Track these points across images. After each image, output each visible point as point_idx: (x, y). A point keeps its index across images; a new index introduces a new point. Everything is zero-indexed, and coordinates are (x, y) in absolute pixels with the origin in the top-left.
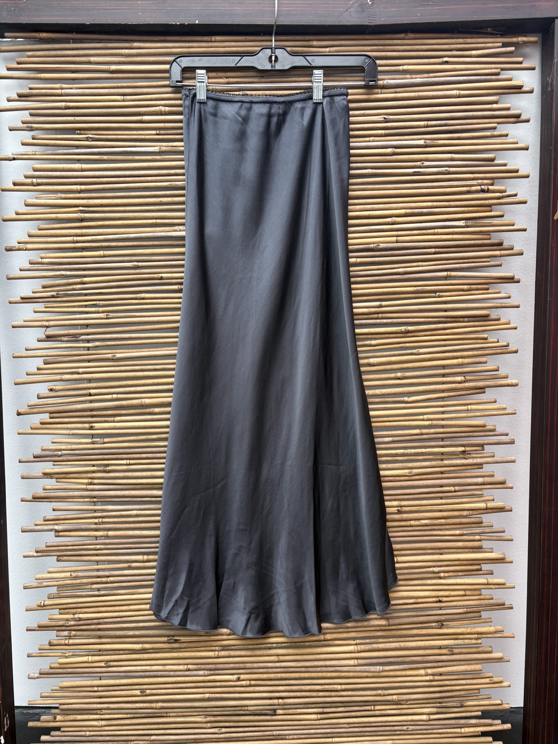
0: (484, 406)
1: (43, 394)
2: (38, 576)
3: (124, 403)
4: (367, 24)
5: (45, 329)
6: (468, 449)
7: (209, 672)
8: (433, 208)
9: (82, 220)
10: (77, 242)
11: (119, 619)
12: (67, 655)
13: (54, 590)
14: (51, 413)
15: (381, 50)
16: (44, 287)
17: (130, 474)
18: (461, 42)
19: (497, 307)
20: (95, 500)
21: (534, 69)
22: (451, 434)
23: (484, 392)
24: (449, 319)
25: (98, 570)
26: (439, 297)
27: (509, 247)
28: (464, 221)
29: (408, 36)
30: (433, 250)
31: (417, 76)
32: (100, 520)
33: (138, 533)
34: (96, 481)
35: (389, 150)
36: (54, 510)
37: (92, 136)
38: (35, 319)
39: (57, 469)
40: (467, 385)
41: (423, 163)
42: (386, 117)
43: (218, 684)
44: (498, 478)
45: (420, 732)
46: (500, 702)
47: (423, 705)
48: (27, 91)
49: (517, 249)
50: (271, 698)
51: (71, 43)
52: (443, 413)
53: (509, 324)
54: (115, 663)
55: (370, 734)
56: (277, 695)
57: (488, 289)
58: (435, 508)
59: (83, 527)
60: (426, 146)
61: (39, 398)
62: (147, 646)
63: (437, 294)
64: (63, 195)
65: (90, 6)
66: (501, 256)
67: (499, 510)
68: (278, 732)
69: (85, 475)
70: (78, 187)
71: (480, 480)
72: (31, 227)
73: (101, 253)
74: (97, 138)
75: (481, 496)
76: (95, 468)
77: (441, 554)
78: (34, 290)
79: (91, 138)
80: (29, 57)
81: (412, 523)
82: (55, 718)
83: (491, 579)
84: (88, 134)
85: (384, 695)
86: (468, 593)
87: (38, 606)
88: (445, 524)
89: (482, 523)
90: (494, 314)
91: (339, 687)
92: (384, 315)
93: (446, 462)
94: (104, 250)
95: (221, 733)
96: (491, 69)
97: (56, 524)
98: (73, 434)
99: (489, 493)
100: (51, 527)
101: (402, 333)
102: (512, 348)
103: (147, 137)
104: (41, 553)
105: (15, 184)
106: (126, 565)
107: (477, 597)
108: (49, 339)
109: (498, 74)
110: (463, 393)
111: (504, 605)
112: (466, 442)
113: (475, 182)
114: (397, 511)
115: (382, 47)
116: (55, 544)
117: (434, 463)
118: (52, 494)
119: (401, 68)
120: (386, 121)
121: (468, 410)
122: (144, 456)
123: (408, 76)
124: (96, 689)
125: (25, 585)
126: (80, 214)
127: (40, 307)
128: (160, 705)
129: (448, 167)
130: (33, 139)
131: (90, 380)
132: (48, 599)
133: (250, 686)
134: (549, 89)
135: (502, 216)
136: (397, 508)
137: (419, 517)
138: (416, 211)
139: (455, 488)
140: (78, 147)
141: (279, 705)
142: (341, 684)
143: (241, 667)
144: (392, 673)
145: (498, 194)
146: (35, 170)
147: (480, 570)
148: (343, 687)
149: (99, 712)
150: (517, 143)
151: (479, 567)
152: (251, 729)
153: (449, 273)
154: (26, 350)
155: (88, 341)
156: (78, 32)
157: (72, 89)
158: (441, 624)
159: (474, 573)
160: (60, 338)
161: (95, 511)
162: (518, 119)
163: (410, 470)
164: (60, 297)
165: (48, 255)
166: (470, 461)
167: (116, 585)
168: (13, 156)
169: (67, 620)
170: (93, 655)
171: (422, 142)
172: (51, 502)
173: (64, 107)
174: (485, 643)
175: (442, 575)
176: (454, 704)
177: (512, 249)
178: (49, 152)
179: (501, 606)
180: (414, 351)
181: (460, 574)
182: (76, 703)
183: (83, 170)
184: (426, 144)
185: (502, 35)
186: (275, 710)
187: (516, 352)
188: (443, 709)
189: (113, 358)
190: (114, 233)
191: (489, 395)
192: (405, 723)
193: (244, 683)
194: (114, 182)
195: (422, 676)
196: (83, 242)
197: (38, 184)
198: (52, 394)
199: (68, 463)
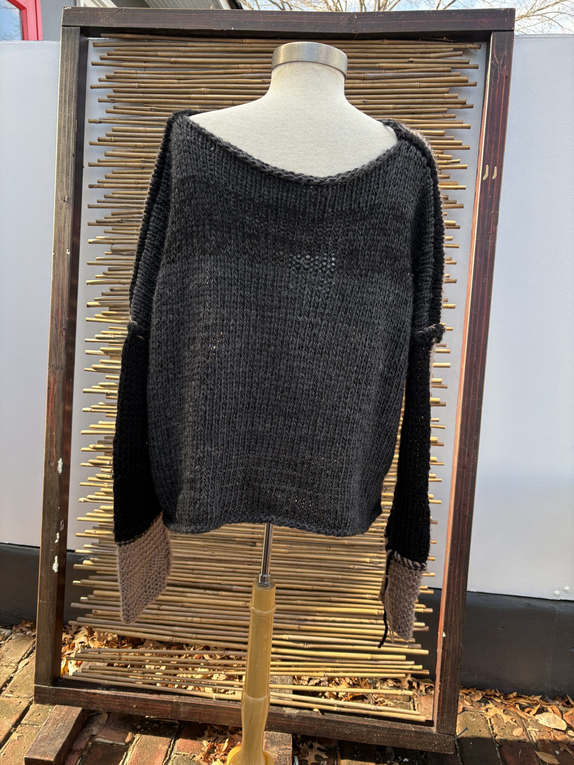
1: (106, 292)
2: (91, 426)
4: (353, 33)
5: (111, 245)
9: (143, 168)
10: (139, 183)
12: (108, 486)
13: (101, 438)
14: (110, 307)
16: (113, 215)
18: (423, 47)
21: (477, 68)
27: (453, 201)
29: (384, 42)
31: (389, 71)
36: (107, 378)
38: (105, 238)
42: (365, 100)
48: (112, 74)
49: (459, 203)
51: (146, 41)
53: (451, 260)
61: (103, 294)
64: (131, 150)
70: (142, 144)
72: (108, 171)
74: (158, 109)
78: (106, 217)
79: (153, 109)
80: (116, 50)
84: (152, 106)
87: (91, 448)
96: (444, 67)
102: (451, 278)
104: (96, 409)
105: (99, 140)
108: (113, 253)
109: (449, 71)
115: (364, 50)
116: (105, 404)
118: (106, 367)
119: (378, 65)
120: (365, 103)
123: (383, 71)
126: (142, 163)
127: (109, 229)
130: (114, 108)
132: (99, 444)
135: (449, 178)
140: (144, 115)
145: (445, 161)
146: (114, 131)
150: (462, 124)
154: (98, 259)
156: (150, 34)
157: (143, 74)
160: (121, 253)
162: (464, 105)
164: (124, 223)
165: (117, 192)
168: (99, 120)
172: (105, 373)
173: (137, 86)
177: (455, 203)
178: (125, 118)
183: (146, 132)
185: (454, 43)
196: (143, 184)
197: (115, 141)
198: (112, 293)
199: (119, 345)
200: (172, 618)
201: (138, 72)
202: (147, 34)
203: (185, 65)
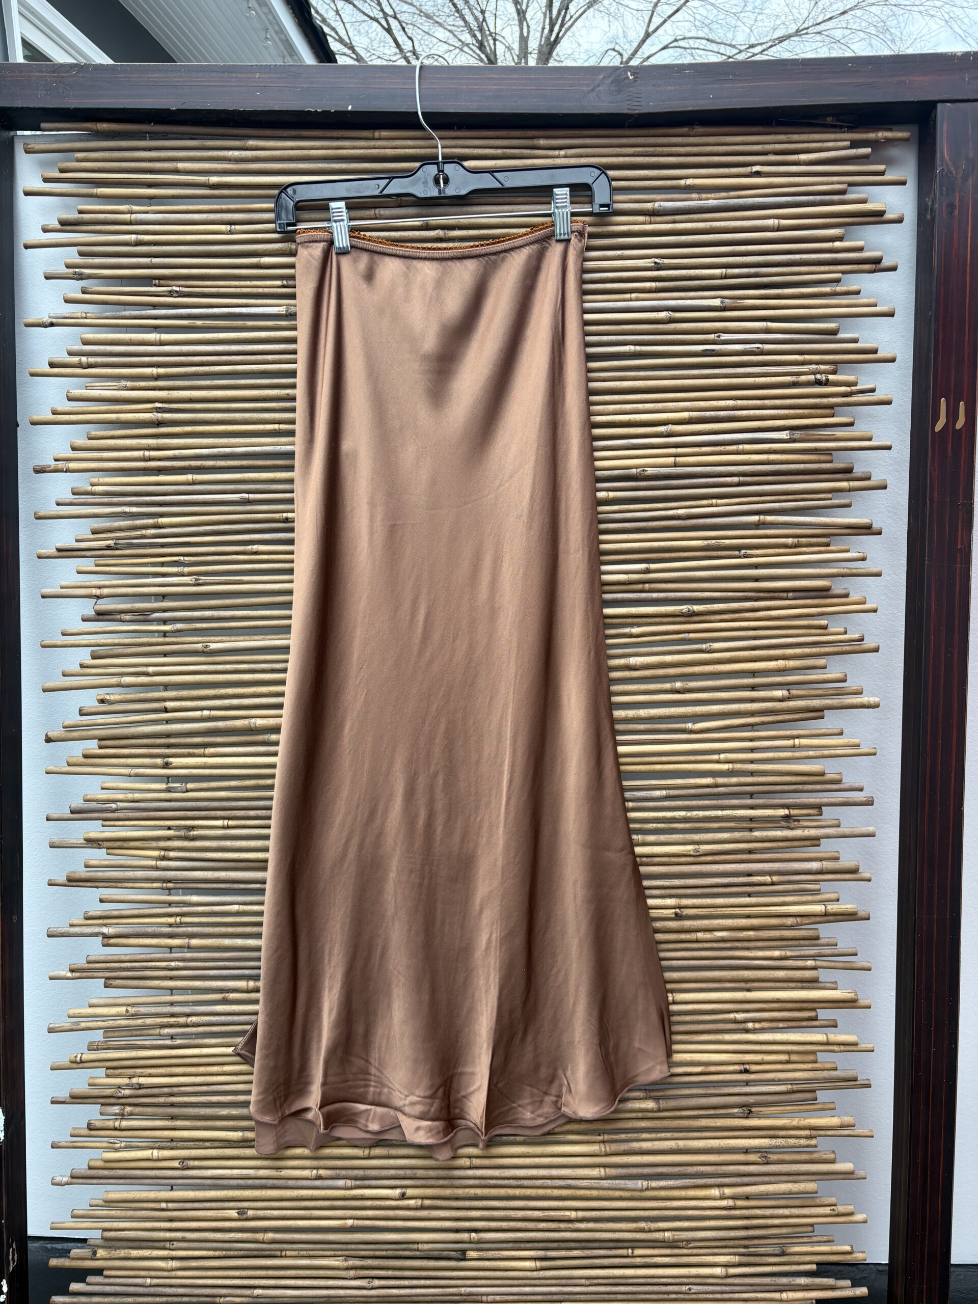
0: (821, 740)
1: (90, 707)
2: (72, 1012)
3: (221, 724)
4: (626, 111)
5: (94, 601)
6: (794, 812)
7: (354, 1183)
8: (736, 410)
9: (159, 424)
10: (150, 459)
11: (205, 1088)
12: (118, 1146)
13: (98, 1036)
14: (101, 739)
15: (649, 153)
16: (94, 532)
17: (228, 843)
18: (782, 141)
19: (843, 576)
20: (170, 885)
21: (903, 183)
22: (766, 787)
23: (822, 717)
24: (762, 594)
25: (172, 1004)
26: (746, 556)
27: (863, 476)
28: (788, 432)
29: (695, 130)
30: (736, 479)
31: (709, 196)
32: (178, 919)
33: (239, 942)
34: (172, 854)
35: (663, 315)
36: (102, 901)
37: (178, 289)
38: (79, 584)
39: (109, 833)
40: (792, 704)
41: (719, 337)
42: (657, 260)
43: (369, 1203)
44: (846, 862)
45: (711, 1296)
46: (848, 1248)
47: (716, 1251)
48: (74, 216)
49: (875, 480)
50: (457, 1231)
51: (148, 139)
52: (752, 750)
53: (865, 603)
54: (196, 1163)
55: (625, 1297)
56: (467, 1224)
57: (828, 545)
58: (738, 911)
59: (150, 930)
60: (724, 309)
61: (82, 713)
63: (743, 552)
64: (129, 384)
65: (178, 81)
66: (850, 490)
67: (846, 917)
68: (468, 1290)
69: (154, 844)
70: (154, 371)
71: (815, 865)
72: (78, 435)
73: (189, 477)
74: (187, 292)
75: (817, 892)
76: (170, 833)
77: (749, 990)
78: (78, 538)
79: (177, 292)
80: (78, 160)
81: (700, 935)
82: (95, 1253)
83: (833, 1035)
84: (172, 286)
85: (650, 1231)
86: (794, 1058)
87: (72, 1062)
88: (756, 938)
89: (818, 938)
90: (838, 587)
91: (573, 1214)
92: (653, 586)
93: (757, 834)
94: (193, 474)
95: (373, 1288)
96: (832, 183)
97: (105, 925)
98: (137, 775)
99: (829, 889)
100: (97, 930)
101: (682, 615)
102: (869, 643)
103: (267, 290)
104: (79, 972)
105: (52, 365)
106: (219, 996)
107: (810, 1066)
108: (100, 617)
109: (843, 192)
110: (787, 717)
111: (855, 1080)
112: (791, 800)
113: (805, 368)
114: (673, 916)
115: (651, 149)
116: (102, 958)
117: (737, 835)
118: (100, 875)
119: (682, 182)
120: (659, 268)
121: (794, 746)
122: (252, 813)
123: (694, 196)
124: (164, 1205)
125: (51, 1026)
126: (155, 414)
127: (88, 564)
128: (270, 1236)
129: (761, 343)
130: (83, 292)
131: (166, 687)
132: (88, 1050)
133: (422, 1208)
134: (929, 217)
135: (851, 424)
136: (673, 911)
137: (711, 927)
138: (708, 414)
139: (772, 879)
140: (155, 306)
141: (471, 1242)
142: (576, 1209)
143: (408, 1176)
144: (663, 1193)
145: (843, 389)
146: (86, 343)
147: (815, 1019)
148: (581, 1214)
149: (167, 1245)
150: (876, 306)
151: (813, 1014)
152: (422, 1282)
153: (762, 517)
154: (64, 634)
155: (165, 622)
156: (158, 122)
157: (147, 213)
158: (748, 1111)
159: (804, 1024)
160: (118, 617)
161: (170, 904)
162: (878, 265)
163: (697, 847)
164: (120, 549)
165: (102, 480)
166: (798, 833)
167: (201, 1029)
168: (49, 320)
169: (119, 1087)
170: (160, 1148)
171: (717, 302)
172: (97, 887)
173: (134, 242)
174: (824, 1145)
175: (750, 1025)
176: (770, 1250)
177: (869, 479)
178: (108, 314)
179: (851, 1082)
180: (704, 646)
181: (781, 1025)
182: (130, 1228)
183: (162, 343)
184: (724, 305)
185: (852, 128)
186: (464, 1251)
187: (876, 650)
188: (750, 1257)
189: (205, 650)
190: (210, 445)
191: (831, 721)
192: (685, 1280)
193: (412, 1202)
194: (212, 362)
195: (714, 1199)
196: (160, 459)
197: (90, 366)
198: (103, 708)
199: (127, 823)
201: (135, 208)
202: (149, 122)
203: (243, 192)
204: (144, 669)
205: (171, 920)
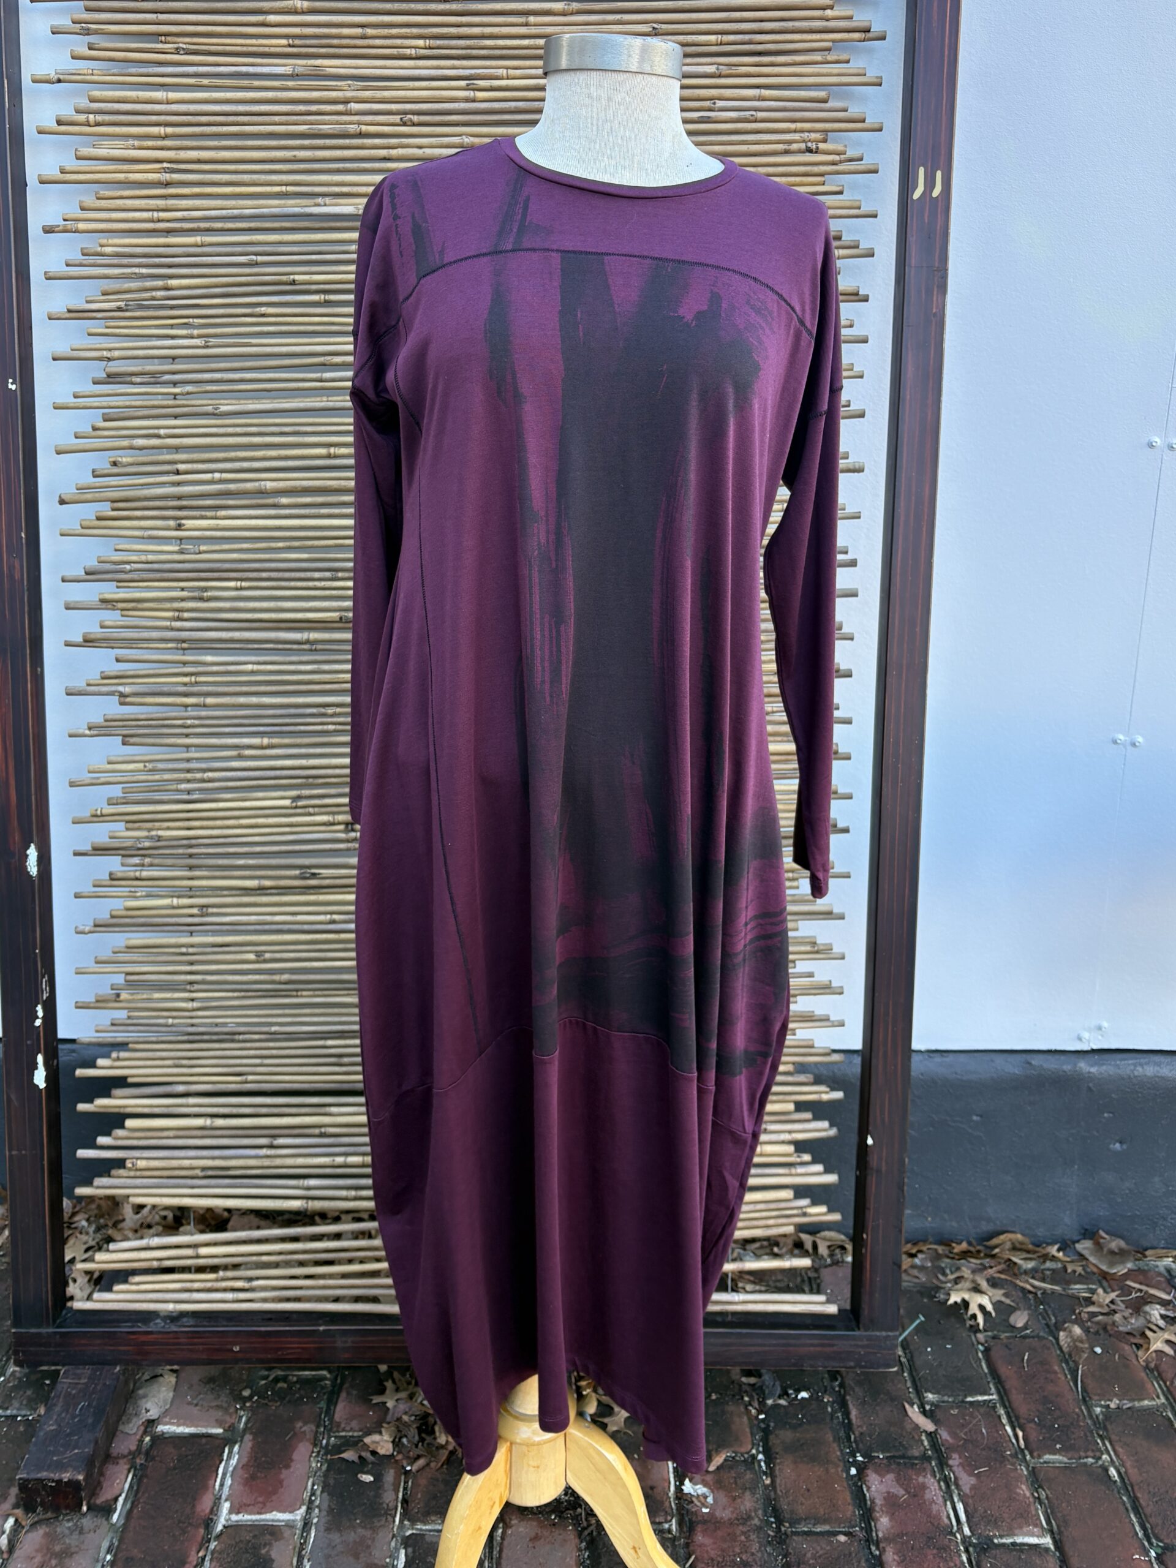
1: (102, 469)
2: (92, 767)
3: (232, 487)
5: (104, 363)
9: (168, 184)
10: (159, 221)
11: (222, 840)
12: (139, 894)
13: (116, 791)
14: (113, 501)
16: (103, 294)
17: (241, 604)
20: (185, 645)
25: (188, 760)
27: (852, 244)
32: (193, 679)
33: (254, 700)
34: (186, 615)
36: (118, 660)
37: (184, 46)
38: (90, 346)
39: (122, 594)
41: (714, 103)
42: (655, 25)
46: (827, 983)
49: (863, 248)
54: (215, 910)
59: (166, 689)
60: (719, 76)
61: (95, 475)
62: (267, 883)
64: (137, 143)
66: (839, 258)
69: (168, 605)
70: (162, 130)
72: (86, 195)
73: (198, 239)
74: (191, 49)
76: (185, 594)
78: (89, 298)
79: (183, 49)
82: (118, 995)
84: (178, 43)
87: (92, 816)
94: (202, 236)
97: (121, 684)
98: (151, 538)
100: (113, 688)
102: (855, 409)
103: (273, 49)
104: (99, 730)
105: (59, 123)
106: (234, 753)
108: (111, 380)
111: (835, 825)
113: (796, 136)
116: (119, 716)
118: (115, 635)
122: (264, 575)
124: (184, 950)
125: (72, 781)
126: (163, 174)
127: (97, 326)
128: (286, 977)
129: (755, 111)
130: (90, 49)
131: (177, 449)
132: (108, 804)
135: (840, 193)
140: (161, 64)
145: (832, 157)
146: (93, 100)
149: (188, 987)
150: (865, 75)
154: (75, 396)
155: (175, 384)
160: (127, 379)
161: (185, 664)
162: (866, 34)
164: (132, 311)
165: (111, 241)
167: (217, 784)
168: (56, 77)
169: (138, 838)
170: (179, 897)
171: (712, 69)
172: (113, 648)
177: (857, 247)
178: (115, 71)
182: (152, 971)
183: (167, 101)
184: (719, 72)
187: (862, 416)
189: (216, 412)
190: (217, 206)
194: (220, 123)
196: (168, 221)
197: (98, 124)
198: (115, 470)
199: (141, 584)
200: (300, 1161)
204: (156, 431)
205: (186, 679)
